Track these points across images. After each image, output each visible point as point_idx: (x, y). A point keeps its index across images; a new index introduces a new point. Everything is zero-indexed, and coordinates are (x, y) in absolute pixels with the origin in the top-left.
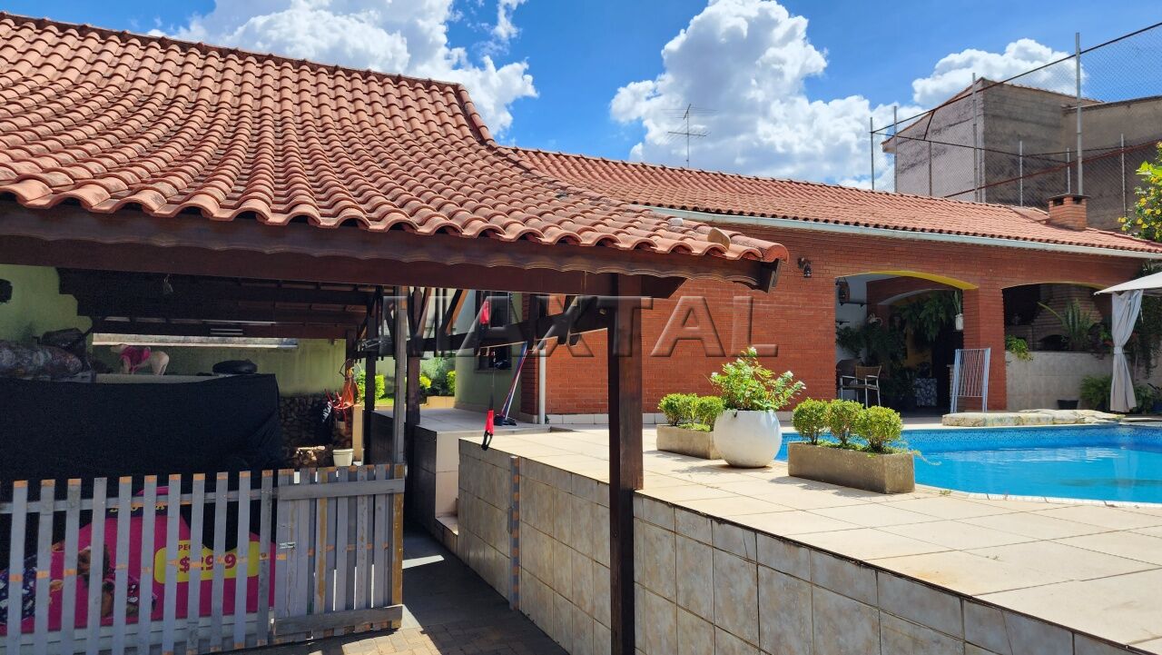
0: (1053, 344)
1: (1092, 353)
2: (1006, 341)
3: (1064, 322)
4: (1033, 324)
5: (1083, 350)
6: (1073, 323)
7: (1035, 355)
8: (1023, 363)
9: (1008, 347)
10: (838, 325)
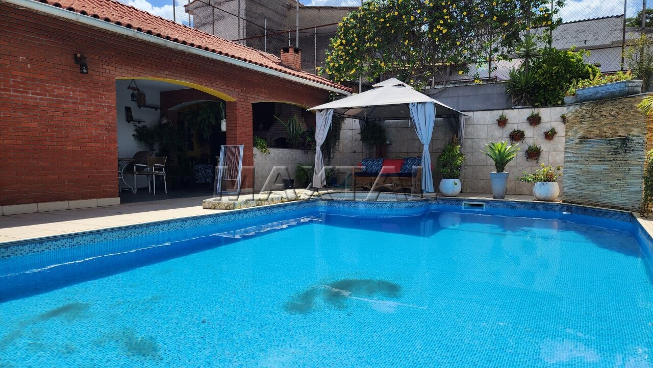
0: (281, 143)
1: (302, 149)
2: (254, 140)
3: (288, 129)
4: (270, 130)
5: (298, 148)
6: (293, 130)
7: (271, 150)
8: (264, 156)
9: (255, 145)
10: (136, 124)
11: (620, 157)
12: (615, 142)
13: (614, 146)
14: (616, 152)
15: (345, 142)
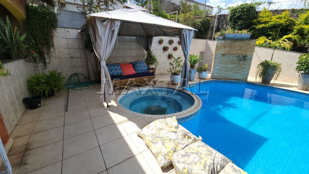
11: (241, 62)
12: (240, 57)
13: (239, 58)
14: (240, 60)
15: (61, 49)
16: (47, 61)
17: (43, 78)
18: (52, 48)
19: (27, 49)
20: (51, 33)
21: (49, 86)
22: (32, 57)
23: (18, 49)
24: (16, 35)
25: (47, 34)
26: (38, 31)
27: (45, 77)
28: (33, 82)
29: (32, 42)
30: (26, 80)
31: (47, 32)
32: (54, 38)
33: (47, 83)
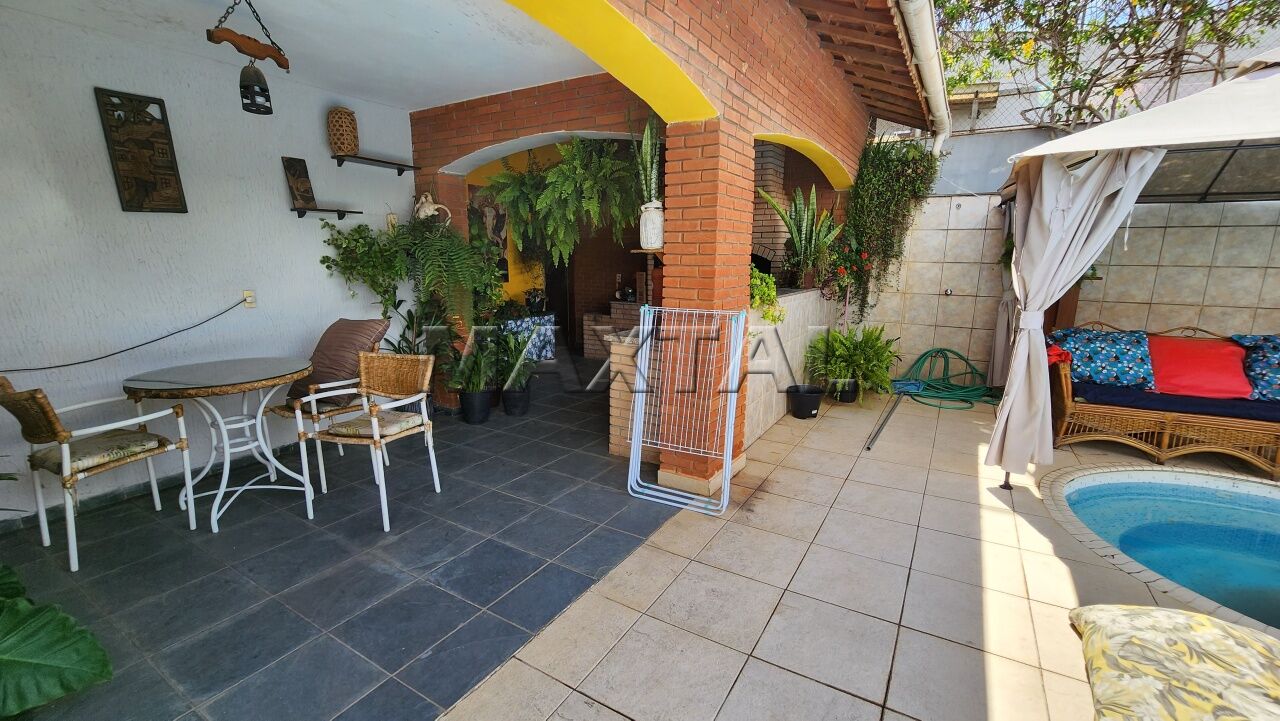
10: (333, 219)
15: (919, 265)
16: (870, 299)
17: (845, 345)
18: (894, 260)
19: (834, 263)
20: (904, 216)
21: (851, 370)
22: (839, 285)
23: (814, 265)
24: (820, 231)
25: (895, 222)
26: (874, 214)
27: (848, 344)
28: (819, 351)
29: (850, 245)
30: (808, 344)
31: (896, 214)
32: (908, 232)
33: (849, 360)
